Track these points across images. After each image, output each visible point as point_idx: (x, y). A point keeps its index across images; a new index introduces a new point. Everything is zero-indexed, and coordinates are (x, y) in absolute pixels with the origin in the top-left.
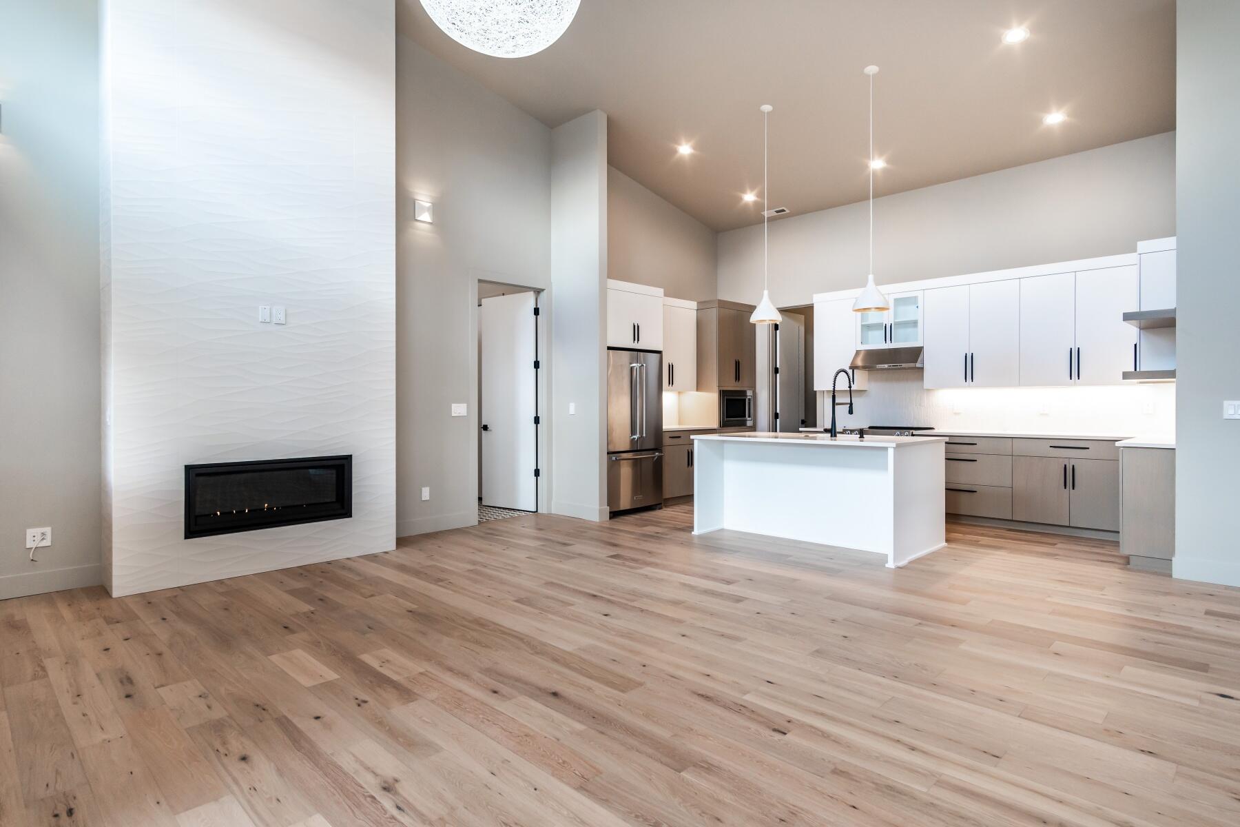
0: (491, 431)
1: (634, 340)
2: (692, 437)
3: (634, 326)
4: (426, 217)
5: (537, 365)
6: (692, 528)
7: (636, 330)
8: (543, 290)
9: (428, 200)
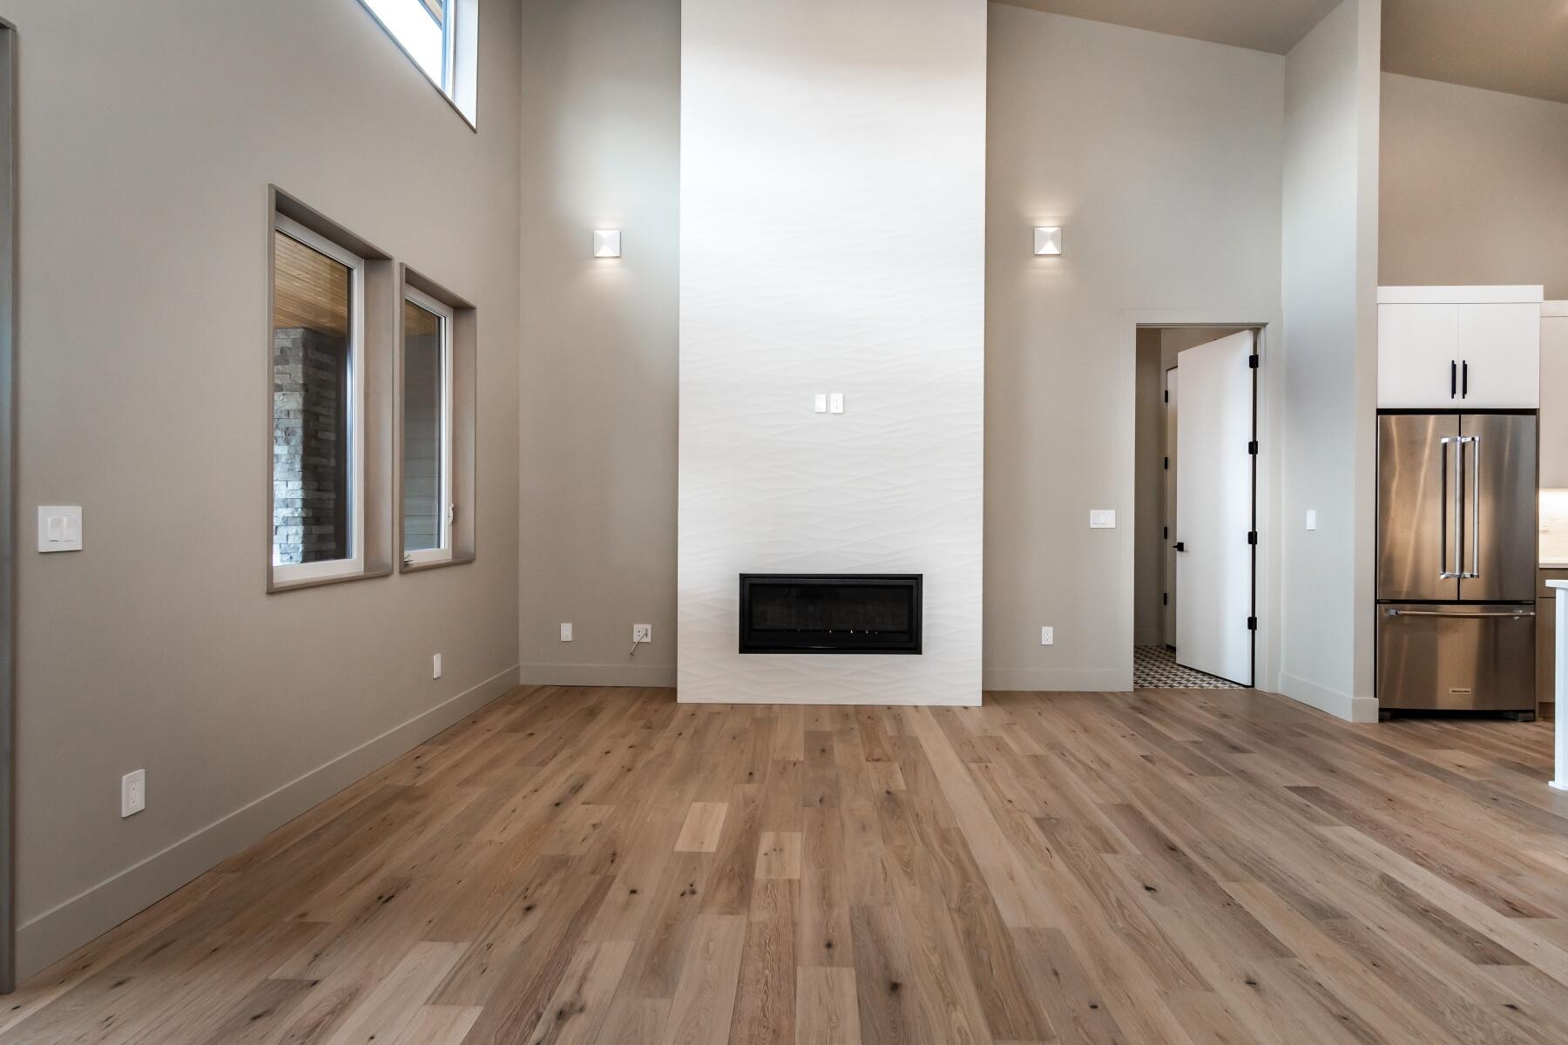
0: (1188, 552)
1: (1454, 391)
2: (1549, 583)
3: (1454, 366)
4: (1050, 248)
5: (1253, 448)
6: (1549, 773)
7: (1460, 377)
8: (1264, 325)
9: (1053, 224)
